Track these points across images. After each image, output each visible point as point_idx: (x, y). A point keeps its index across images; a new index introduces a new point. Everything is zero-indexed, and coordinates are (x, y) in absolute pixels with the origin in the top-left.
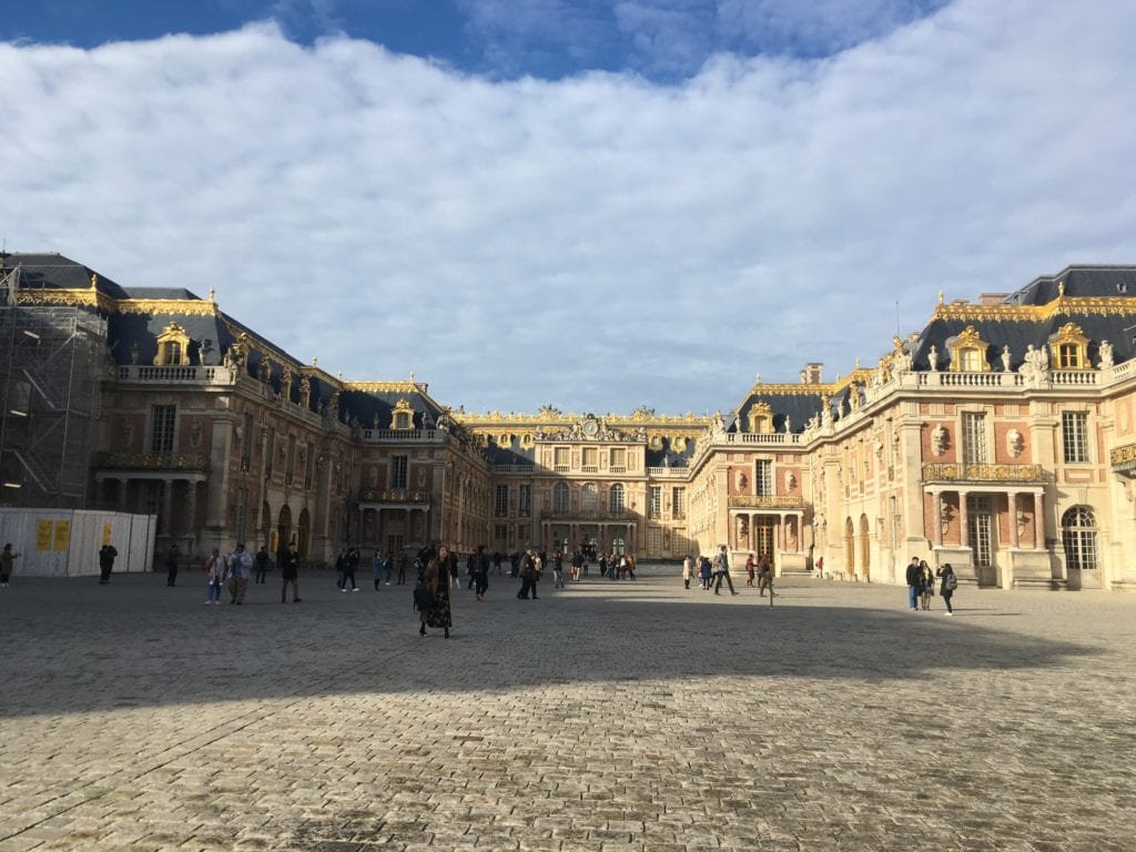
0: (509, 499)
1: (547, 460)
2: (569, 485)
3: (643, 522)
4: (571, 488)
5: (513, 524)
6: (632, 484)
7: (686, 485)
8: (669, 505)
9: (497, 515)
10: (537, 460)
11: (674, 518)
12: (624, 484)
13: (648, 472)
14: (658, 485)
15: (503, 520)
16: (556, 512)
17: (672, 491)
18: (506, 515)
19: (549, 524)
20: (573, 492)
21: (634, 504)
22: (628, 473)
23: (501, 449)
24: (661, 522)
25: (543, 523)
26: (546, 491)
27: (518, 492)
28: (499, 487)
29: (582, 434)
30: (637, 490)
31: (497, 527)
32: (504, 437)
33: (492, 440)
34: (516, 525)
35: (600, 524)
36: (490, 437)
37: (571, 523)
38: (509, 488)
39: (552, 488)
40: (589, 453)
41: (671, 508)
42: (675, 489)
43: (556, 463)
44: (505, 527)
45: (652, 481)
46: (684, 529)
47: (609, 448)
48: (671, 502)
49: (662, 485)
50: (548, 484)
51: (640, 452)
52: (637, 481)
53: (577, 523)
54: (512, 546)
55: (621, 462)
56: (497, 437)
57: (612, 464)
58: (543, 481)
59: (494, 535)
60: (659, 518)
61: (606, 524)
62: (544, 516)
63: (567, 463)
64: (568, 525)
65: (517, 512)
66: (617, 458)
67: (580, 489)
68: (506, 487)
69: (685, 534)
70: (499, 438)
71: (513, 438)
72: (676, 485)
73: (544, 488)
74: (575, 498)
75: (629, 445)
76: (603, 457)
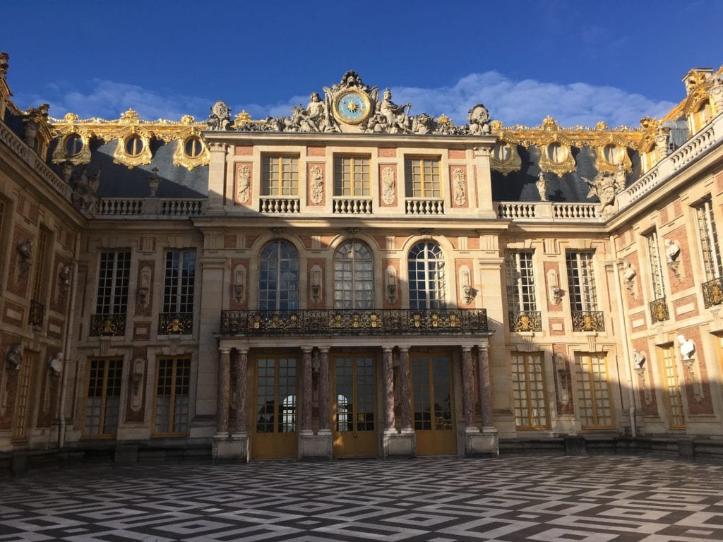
0: (133, 284)
1: (241, 183)
2: (299, 244)
3: (500, 337)
4: (305, 254)
5: (141, 354)
6: (463, 241)
7: (597, 244)
8: (560, 293)
9: (95, 332)
10: (215, 185)
11: (577, 326)
12: (441, 239)
13: (500, 211)
14: (527, 244)
15: (113, 346)
16: (262, 313)
17: (562, 259)
18: (121, 331)
19: (243, 347)
20: (311, 262)
21: (472, 293)
22: (450, 212)
23: (122, 167)
24: (543, 339)
25: (226, 347)
26: (235, 263)
27: (160, 268)
28: (107, 256)
29: (332, 121)
30: (475, 256)
31: (96, 365)
32: (132, 142)
33: (101, 149)
34: (151, 355)
35: (388, 344)
36: (95, 142)
37: (307, 345)
38: (135, 258)
39: (253, 253)
40: (349, 166)
41: (566, 300)
42: (571, 255)
43: (265, 189)
44: (117, 363)
45: (514, 233)
46: (605, 354)
47: (399, 156)
48: (565, 286)
49: (537, 244)
50: (241, 243)
51: (479, 166)
52: (477, 233)
53: (324, 344)
54: (136, 417)
55: (431, 187)
56: (114, 143)
57: (409, 192)
58: (229, 235)
59: (83, 389)
60: (538, 327)
61: (405, 344)
62: (228, 327)
63: (294, 190)
64: (297, 352)
65: (154, 321)
66: (419, 180)
67: (327, 255)
68: (125, 255)
69: (607, 370)
70: (122, 143)
71: (156, 144)
72: (575, 244)
73: (230, 254)
74: (317, 281)
75: (451, 147)
76: (387, 177)
